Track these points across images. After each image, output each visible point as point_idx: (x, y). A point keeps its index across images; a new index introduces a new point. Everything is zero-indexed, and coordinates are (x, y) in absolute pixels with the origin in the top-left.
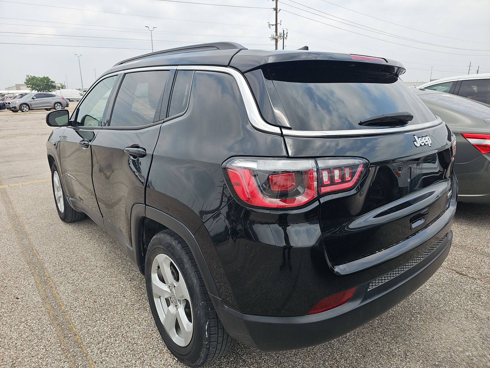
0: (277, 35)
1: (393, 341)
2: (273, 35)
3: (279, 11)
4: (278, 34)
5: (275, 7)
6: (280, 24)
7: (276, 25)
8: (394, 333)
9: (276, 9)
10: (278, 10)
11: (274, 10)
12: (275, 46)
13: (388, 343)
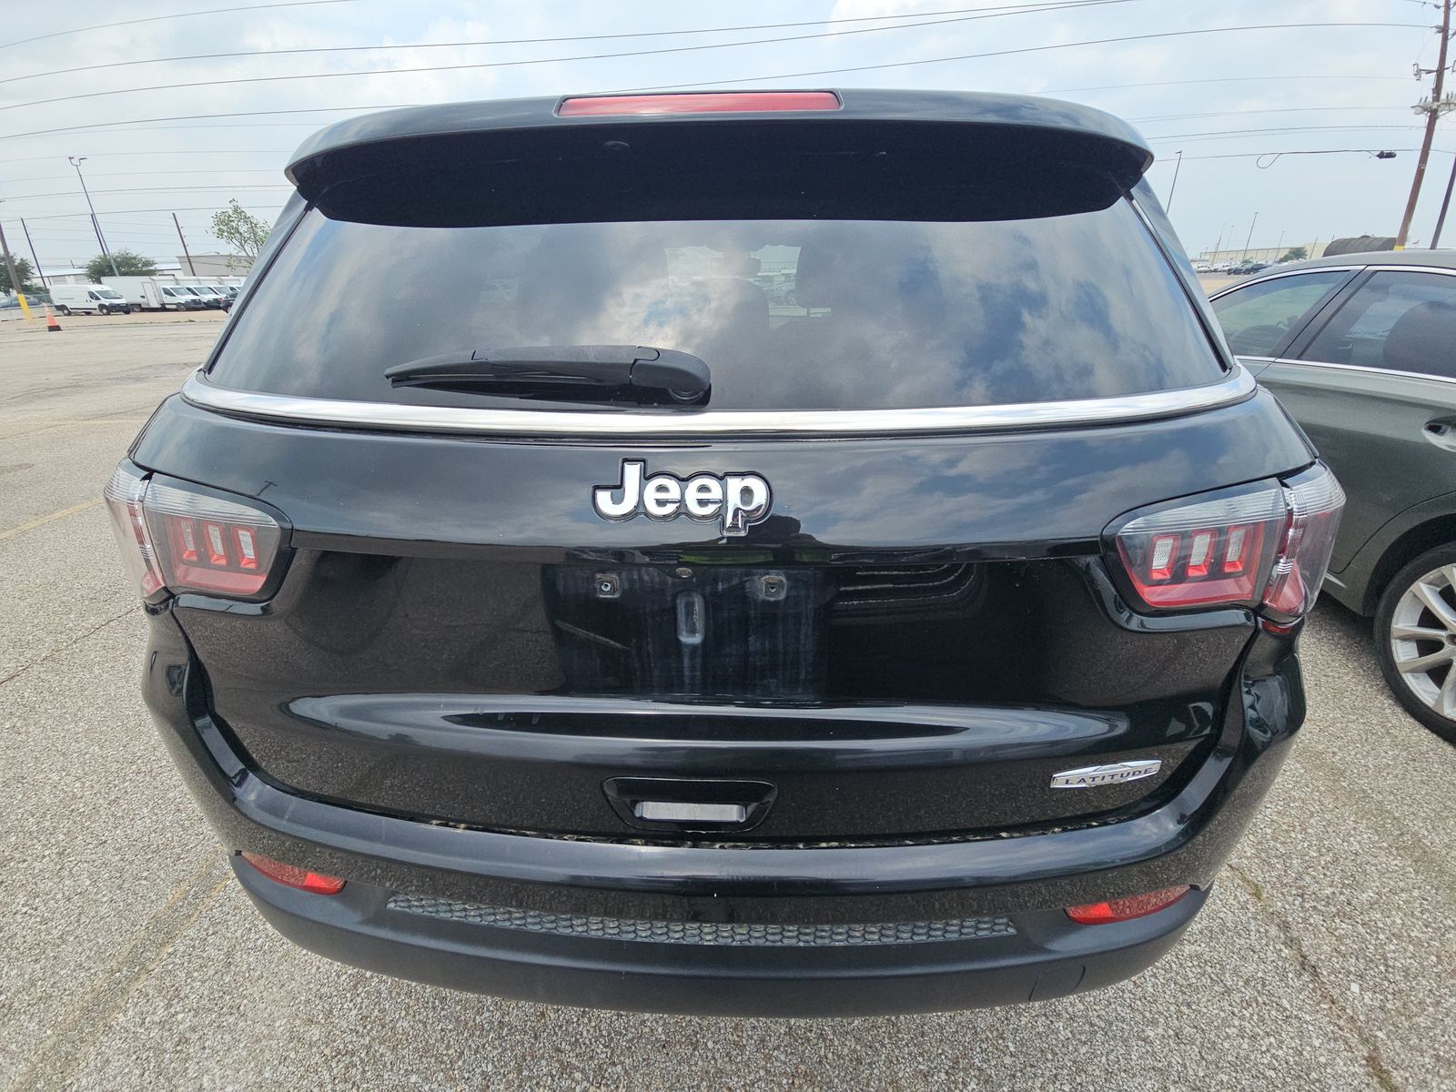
0: (1437, 98)
1: (785, 1081)
2: (1427, 98)
3: (1453, 35)
4: (1443, 97)
5: (1441, 23)
6: (1451, 69)
7: (1440, 72)
8: (820, 1062)
9: (1444, 30)
10: (1451, 32)
11: (1439, 32)
12: (1425, 130)
13: (768, 1072)
